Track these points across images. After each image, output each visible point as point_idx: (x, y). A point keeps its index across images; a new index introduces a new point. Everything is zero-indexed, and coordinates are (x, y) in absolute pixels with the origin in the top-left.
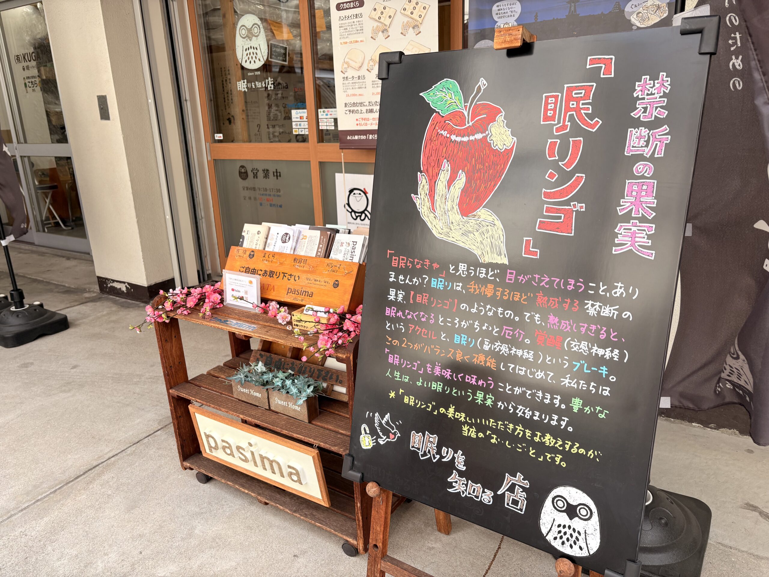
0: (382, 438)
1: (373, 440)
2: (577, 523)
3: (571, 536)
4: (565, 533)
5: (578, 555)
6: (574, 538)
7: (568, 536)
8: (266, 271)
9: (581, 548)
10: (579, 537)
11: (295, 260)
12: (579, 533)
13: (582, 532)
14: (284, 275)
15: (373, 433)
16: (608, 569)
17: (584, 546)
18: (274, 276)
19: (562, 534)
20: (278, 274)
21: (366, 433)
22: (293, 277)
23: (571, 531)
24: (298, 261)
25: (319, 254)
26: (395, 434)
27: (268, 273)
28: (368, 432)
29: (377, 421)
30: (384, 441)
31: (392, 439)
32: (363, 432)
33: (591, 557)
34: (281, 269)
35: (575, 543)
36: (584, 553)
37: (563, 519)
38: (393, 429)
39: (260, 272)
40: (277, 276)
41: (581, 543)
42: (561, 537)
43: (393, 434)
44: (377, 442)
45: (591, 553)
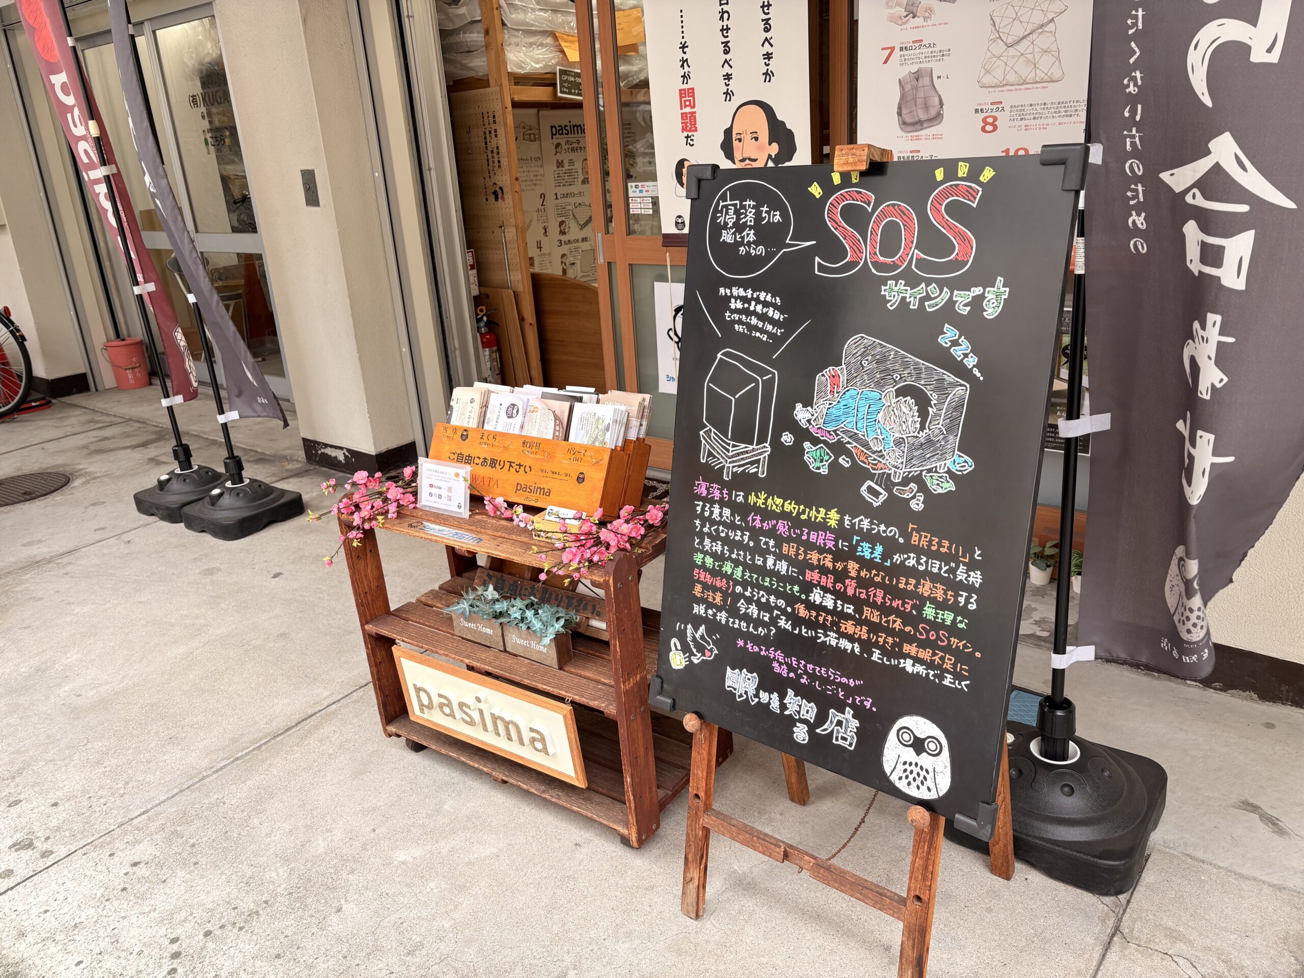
0: (696, 656)
1: (685, 658)
2: (925, 760)
3: (918, 774)
4: (911, 772)
5: (925, 798)
6: (921, 778)
7: (915, 775)
8: (485, 459)
9: (929, 789)
10: (927, 776)
11: (524, 443)
12: (927, 771)
13: (931, 770)
14: (510, 465)
15: (685, 649)
16: (960, 813)
17: (932, 786)
18: (497, 465)
19: (908, 773)
20: (502, 463)
21: (677, 650)
22: (522, 468)
23: (918, 769)
24: (528, 446)
25: (557, 433)
26: (711, 651)
27: (489, 462)
28: (679, 648)
29: (689, 634)
30: (698, 659)
31: (709, 657)
32: (673, 648)
33: (941, 799)
34: (506, 457)
35: (922, 783)
36: (932, 796)
37: (909, 754)
38: (709, 645)
39: (477, 461)
40: (501, 466)
41: (930, 783)
42: (907, 777)
43: (709, 650)
44: (690, 661)
45: (940, 795)
